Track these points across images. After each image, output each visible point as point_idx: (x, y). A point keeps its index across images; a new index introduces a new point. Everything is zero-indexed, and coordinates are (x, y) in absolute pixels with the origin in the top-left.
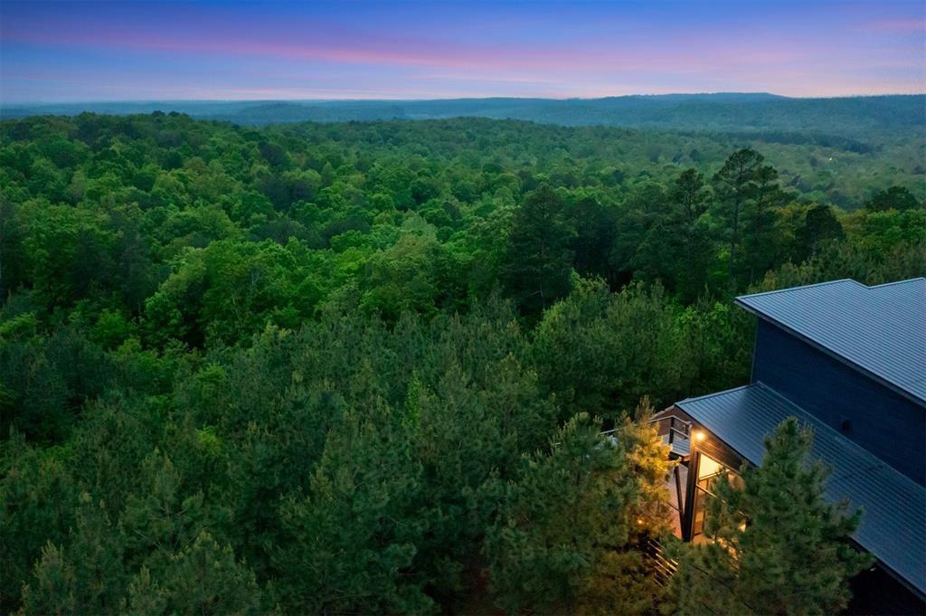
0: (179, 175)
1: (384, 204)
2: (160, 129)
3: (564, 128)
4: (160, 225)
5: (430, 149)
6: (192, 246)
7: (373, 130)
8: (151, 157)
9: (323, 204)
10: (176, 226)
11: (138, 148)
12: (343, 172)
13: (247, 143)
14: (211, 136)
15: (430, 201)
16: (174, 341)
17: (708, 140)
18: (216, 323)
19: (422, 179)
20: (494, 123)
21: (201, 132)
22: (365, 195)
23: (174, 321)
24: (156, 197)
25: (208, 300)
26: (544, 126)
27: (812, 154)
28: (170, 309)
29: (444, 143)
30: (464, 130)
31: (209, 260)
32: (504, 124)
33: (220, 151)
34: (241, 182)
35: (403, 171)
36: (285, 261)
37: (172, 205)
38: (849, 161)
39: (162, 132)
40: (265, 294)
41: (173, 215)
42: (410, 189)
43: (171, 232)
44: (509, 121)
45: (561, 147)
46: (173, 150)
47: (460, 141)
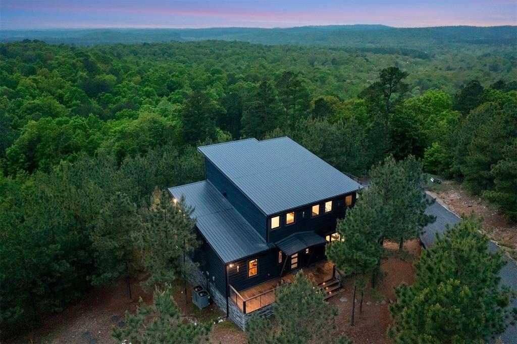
0: (34, 79)
1: (150, 93)
2: (26, 51)
3: (266, 46)
4: (19, 108)
5: (188, 59)
6: (34, 120)
7: (156, 49)
8: (18, 69)
9: (116, 94)
10: (28, 109)
11: (10, 63)
12: (131, 75)
13: (76, 59)
14: (56, 55)
15: (176, 91)
16: (21, 170)
17: (343, 52)
18: (43, 161)
19: (174, 79)
20: (227, 43)
21: (50, 53)
22: (140, 88)
23: (22, 160)
24: (18, 92)
25: (39, 149)
26: (255, 45)
27: (397, 60)
28: (20, 154)
29: (197, 56)
30: (209, 48)
31: (40, 128)
32: (233, 44)
33: (60, 64)
34: (70, 82)
35: (163, 74)
36: (82, 127)
37: (28, 97)
38: (416, 63)
39: (28, 53)
40: (69, 145)
41: (27, 102)
42: (166, 84)
43: (26, 112)
44: (235, 42)
45: (262, 57)
46: (31, 65)
47: (206, 54)
